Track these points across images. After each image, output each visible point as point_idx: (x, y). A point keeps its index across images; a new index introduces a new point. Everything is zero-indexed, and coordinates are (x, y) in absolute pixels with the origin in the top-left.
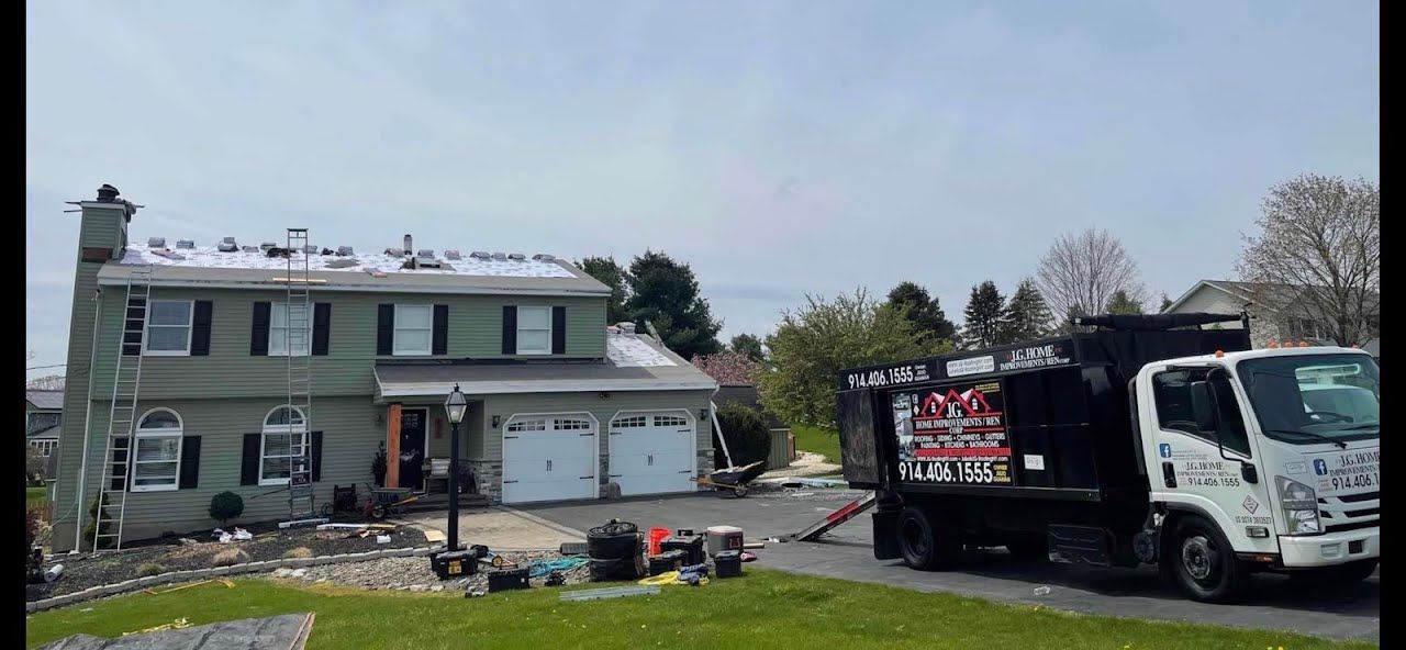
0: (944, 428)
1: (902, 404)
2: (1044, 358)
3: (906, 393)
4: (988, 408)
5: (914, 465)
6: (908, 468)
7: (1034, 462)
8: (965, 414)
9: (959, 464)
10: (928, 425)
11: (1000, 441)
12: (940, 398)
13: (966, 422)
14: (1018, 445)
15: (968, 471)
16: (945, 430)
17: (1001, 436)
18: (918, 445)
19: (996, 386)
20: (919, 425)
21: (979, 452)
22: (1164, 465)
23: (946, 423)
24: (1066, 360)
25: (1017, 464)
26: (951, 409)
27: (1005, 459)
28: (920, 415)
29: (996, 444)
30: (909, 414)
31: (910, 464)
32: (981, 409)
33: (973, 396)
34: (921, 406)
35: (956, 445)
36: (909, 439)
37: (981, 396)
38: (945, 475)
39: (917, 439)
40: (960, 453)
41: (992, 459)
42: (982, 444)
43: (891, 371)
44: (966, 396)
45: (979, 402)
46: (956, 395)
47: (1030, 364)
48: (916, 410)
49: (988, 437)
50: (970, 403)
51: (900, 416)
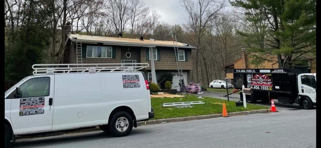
0: (258, 81)
1: (249, 76)
2: (281, 71)
3: (250, 74)
4: (268, 78)
5: (251, 86)
6: (249, 86)
7: (277, 87)
8: (263, 79)
9: (261, 87)
10: (255, 80)
11: (271, 84)
12: (258, 76)
13: (263, 80)
14: (274, 84)
15: (263, 88)
16: (259, 81)
17: (271, 83)
18: (252, 83)
19: (270, 75)
20: (252, 80)
21: (266, 85)
22: (302, 90)
23: (259, 80)
24: (286, 72)
25: (274, 88)
26: (260, 78)
27: (271, 86)
28: (253, 78)
29: (270, 84)
30: (250, 78)
31: (250, 86)
32: (267, 78)
33: (265, 76)
34: (253, 76)
35: (261, 83)
36: (250, 82)
37: (267, 76)
38: (258, 88)
39: (252, 82)
40: (262, 85)
41: (269, 86)
42: (267, 84)
43: (247, 70)
44: (264, 76)
45: (266, 77)
46: (261, 75)
47: (278, 72)
48: (252, 77)
49: (268, 83)
50: (265, 77)
51: (248, 78)
